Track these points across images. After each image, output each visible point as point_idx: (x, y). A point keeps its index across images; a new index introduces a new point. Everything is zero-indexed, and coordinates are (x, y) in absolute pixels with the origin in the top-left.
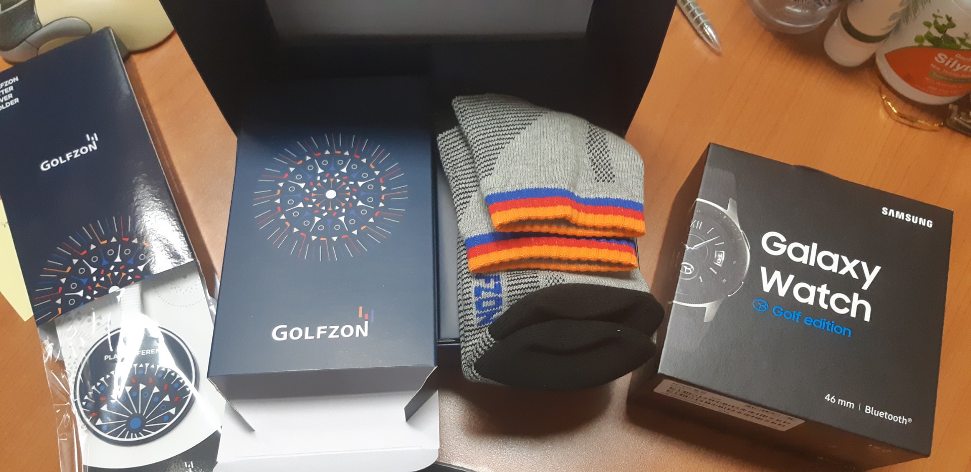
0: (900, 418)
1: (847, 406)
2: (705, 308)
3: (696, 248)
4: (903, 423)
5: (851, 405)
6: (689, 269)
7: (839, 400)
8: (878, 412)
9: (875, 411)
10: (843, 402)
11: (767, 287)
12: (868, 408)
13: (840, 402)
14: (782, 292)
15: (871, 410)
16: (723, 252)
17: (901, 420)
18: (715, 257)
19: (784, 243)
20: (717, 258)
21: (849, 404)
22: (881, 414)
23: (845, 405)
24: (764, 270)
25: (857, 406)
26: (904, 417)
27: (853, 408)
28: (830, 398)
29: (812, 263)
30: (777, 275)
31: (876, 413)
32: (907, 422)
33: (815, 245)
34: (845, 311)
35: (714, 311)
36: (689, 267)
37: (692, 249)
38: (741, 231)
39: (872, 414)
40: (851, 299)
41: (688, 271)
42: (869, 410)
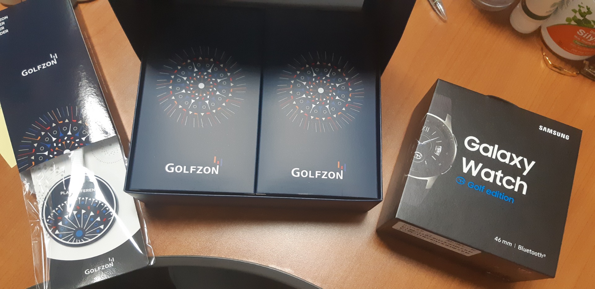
0: (539, 254)
1: (508, 245)
2: (427, 180)
3: (425, 144)
4: (540, 257)
5: (510, 244)
6: (419, 156)
7: (503, 241)
8: (526, 249)
9: (524, 248)
10: (506, 242)
11: (465, 170)
12: (520, 247)
13: (504, 242)
14: (474, 173)
15: (522, 248)
16: (441, 147)
17: (539, 255)
18: (436, 149)
19: (478, 144)
20: (437, 150)
21: (509, 243)
22: (528, 251)
23: (506, 244)
24: (464, 159)
25: (513, 245)
26: (541, 253)
27: (511, 246)
28: (498, 239)
29: (494, 157)
30: (472, 163)
31: (525, 250)
32: (543, 256)
33: (496, 146)
34: (511, 187)
35: (432, 183)
36: (419, 154)
37: (422, 144)
38: (453, 135)
39: (522, 250)
40: (516, 181)
41: (418, 157)
42: (521, 248)
